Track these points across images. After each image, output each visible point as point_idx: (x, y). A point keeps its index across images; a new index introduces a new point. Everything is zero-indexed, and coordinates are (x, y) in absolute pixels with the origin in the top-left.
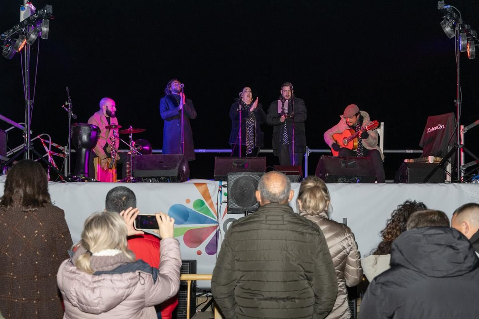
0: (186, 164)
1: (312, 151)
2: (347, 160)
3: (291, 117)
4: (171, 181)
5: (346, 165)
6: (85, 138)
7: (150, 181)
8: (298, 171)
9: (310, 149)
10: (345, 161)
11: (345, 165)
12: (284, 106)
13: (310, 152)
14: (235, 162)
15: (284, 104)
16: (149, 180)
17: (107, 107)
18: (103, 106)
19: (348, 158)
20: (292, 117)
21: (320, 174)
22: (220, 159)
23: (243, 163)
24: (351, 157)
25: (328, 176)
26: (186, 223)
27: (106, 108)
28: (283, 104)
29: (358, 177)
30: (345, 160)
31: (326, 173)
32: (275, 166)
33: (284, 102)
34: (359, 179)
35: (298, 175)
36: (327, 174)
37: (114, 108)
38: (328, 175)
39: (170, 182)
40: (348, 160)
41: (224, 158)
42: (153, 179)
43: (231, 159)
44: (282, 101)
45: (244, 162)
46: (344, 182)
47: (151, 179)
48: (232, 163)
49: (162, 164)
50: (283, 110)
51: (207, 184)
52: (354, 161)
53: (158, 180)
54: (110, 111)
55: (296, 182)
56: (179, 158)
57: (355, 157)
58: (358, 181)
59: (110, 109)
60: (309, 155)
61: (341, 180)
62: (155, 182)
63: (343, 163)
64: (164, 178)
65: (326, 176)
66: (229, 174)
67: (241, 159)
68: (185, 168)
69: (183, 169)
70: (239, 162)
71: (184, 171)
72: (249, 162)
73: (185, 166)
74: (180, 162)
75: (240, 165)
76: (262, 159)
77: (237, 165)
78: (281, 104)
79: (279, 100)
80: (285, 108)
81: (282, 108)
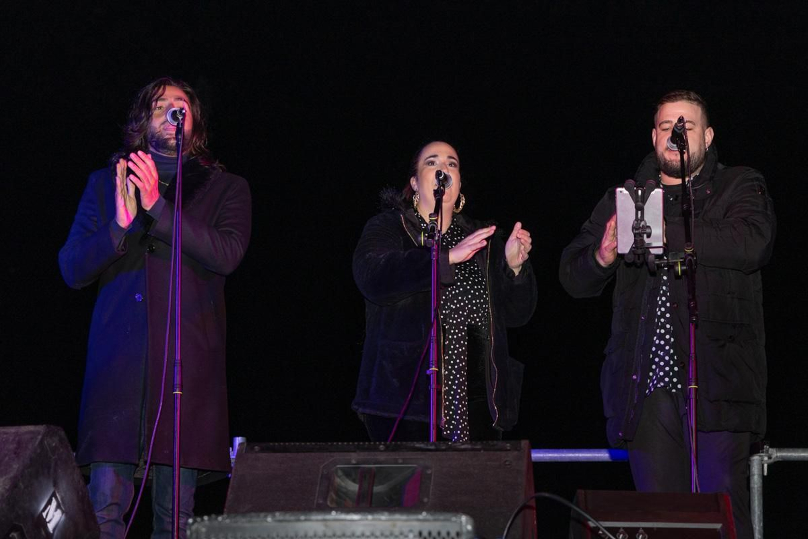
0: (63, 485)
1: (778, 454)
3: (679, 268)
8: (718, 526)
9: (771, 447)
12: (647, 218)
13: (771, 461)
14: (348, 474)
15: (647, 207)
20: (683, 271)
23: (397, 479)
28: (640, 208)
32: (580, 492)
33: (644, 199)
41: (285, 450)
44: (634, 195)
48: (328, 479)
50: (641, 235)
56: (12, 447)
60: (765, 473)
66: (204, 530)
67: (382, 457)
68: (58, 506)
69: (44, 514)
70: (370, 469)
71: (46, 527)
72: (429, 472)
73: (54, 495)
74: (12, 475)
75: (377, 489)
76: (504, 453)
77: (360, 489)
78: (631, 204)
79: (619, 190)
80: (649, 227)
81: (634, 228)
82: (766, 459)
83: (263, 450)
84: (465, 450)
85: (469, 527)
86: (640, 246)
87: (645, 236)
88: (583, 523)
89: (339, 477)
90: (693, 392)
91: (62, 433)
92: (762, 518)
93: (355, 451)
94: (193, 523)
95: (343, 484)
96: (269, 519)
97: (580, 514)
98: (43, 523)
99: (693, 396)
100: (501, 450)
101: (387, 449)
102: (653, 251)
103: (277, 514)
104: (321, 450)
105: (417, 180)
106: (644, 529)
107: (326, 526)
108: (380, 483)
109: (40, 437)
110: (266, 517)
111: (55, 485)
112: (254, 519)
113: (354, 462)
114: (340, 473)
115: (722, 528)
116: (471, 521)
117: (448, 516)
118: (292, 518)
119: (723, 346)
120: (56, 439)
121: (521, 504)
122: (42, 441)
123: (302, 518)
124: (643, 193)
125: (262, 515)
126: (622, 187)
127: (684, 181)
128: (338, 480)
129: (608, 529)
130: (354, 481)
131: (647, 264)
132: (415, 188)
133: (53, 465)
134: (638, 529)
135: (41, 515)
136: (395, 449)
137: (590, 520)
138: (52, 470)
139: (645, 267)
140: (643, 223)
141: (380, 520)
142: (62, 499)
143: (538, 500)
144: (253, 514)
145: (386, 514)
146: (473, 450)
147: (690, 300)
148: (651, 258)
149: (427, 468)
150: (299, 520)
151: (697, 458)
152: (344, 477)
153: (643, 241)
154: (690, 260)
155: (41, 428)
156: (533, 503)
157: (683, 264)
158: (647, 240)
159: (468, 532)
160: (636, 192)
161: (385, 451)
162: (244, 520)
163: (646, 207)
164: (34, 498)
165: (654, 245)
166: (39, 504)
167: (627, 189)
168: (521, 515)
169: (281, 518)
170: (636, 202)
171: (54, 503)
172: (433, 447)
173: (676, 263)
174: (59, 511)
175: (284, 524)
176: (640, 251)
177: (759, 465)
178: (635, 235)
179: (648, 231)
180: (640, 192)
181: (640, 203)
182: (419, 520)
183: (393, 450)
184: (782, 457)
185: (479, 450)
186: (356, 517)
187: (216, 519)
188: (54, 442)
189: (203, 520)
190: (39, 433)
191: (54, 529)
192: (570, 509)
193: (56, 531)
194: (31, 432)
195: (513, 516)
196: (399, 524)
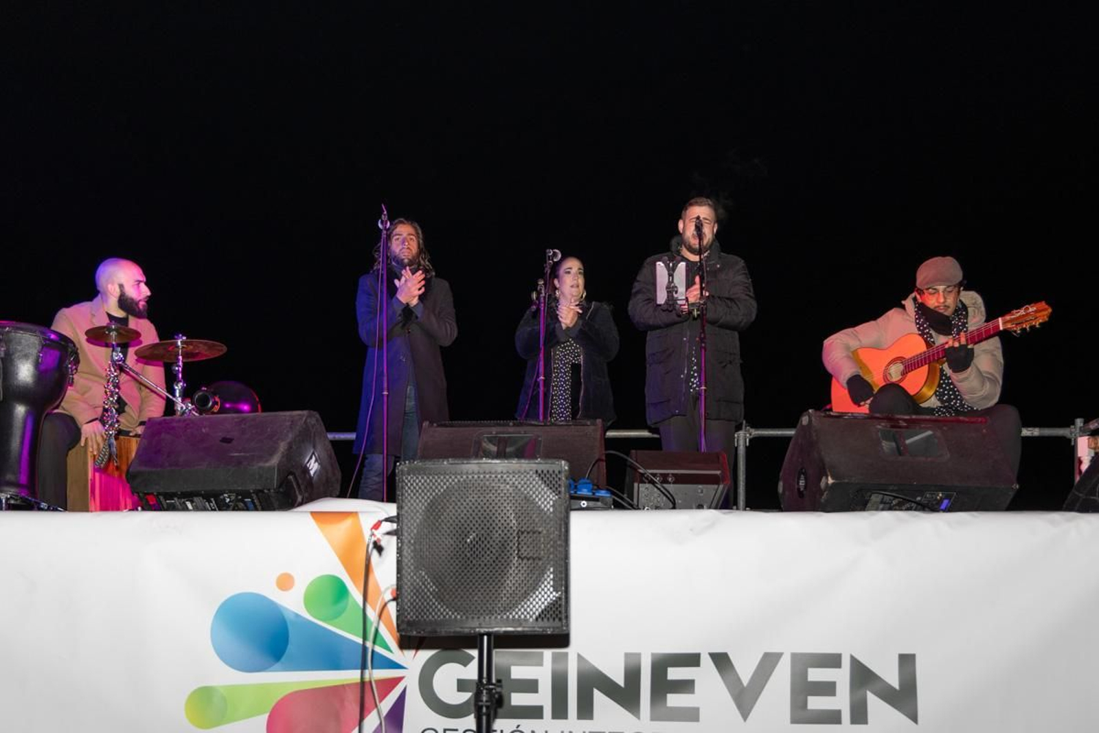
0: (319, 447)
1: (756, 433)
2: (900, 427)
3: (696, 313)
4: (259, 507)
5: (898, 448)
6: (25, 372)
7: (189, 505)
8: (718, 472)
9: (752, 427)
10: (895, 430)
11: (894, 444)
12: (675, 281)
13: (751, 437)
14: (490, 440)
16: (184, 503)
17: (121, 286)
18: (110, 286)
19: (905, 420)
20: (698, 315)
21: (799, 479)
22: (440, 429)
23: (521, 443)
24: (914, 417)
25: (833, 484)
26: (278, 665)
27: (118, 290)
28: (671, 275)
29: (941, 488)
30: (893, 427)
31: (822, 473)
32: (633, 451)
33: (674, 269)
34: (948, 497)
35: (716, 486)
36: (829, 478)
37: (143, 286)
38: (830, 481)
39: (256, 509)
40: (907, 427)
42: (195, 499)
43: (477, 428)
44: (667, 266)
45: (522, 438)
46: (891, 509)
47: (192, 502)
48: (479, 443)
49: (230, 445)
50: (671, 292)
51: (360, 516)
52: (929, 433)
53: (213, 504)
54: (132, 299)
55: (710, 508)
56: (288, 424)
57: (928, 417)
58: (943, 507)
59: (131, 292)
60: (748, 444)
61: (882, 502)
62: (205, 509)
63: (886, 439)
64: (233, 498)
65: (823, 484)
66: (406, 469)
67: (511, 429)
68: (316, 461)
69: (308, 465)
70: (505, 437)
71: (309, 474)
72: (540, 439)
73: (313, 453)
74: (288, 440)
75: (508, 450)
76: (586, 427)
77: (498, 449)
78: (666, 272)
79: (658, 263)
80: (676, 287)
81: (667, 288)
82: (748, 435)
83: (438, 426)
84: (562, 425)
85: (566, 468)
86: (671, 300)
87: (674, 293)
88: (635, 469)
89: (485, 442)
90: (703, 391)
91: (318, 416)
92: (745, 472)
93: (494, 426)
94: (399, 465)
95: (487, 447)
96: (445, 463)
97: (632, 463)
98: (306, 470)
99: (703, 394)
100: (583, 425)
101: (514, 425)
102: (679, 302)
103: (450, 459)
104: (474, 425)
105: (559, 281)
106: (673, 474)
107: (480, 467)
108: (510, 446)
109: (304, 419)
110: (443, 461)
111: (314, 447)
112: (436, 463)
113: (494, 433)
114: (486, 440)
115: (720, 474)
116: (567, 464)
117: (554, 461)
118: (459, 462)
119: (724, 367)
120: (314, 419)
121: (597, 458)
122: (306, 420)
123: (465, 462)
124: (673, 264)
125: (441, 460)
126: (660, 261)
127: (700, 257)
128: (484, 444)
129: (652, 474)
130: (494, 445)
131: (675, 310)
132: (558, 286)
133: (312, 435)
134: (668, 474)
135: (306, 466)
136: (521, 425)
137: (640, 469)
138: (312, 439)
139: (674, 312)
140: (673, 285)
141: (512, 463)
142: (318, 455)
143: (607, 455)
144: (436, 460)
145: (516, 459)
146: (566, 425)
147: (701, 333)
148: (677, 306)
149: (539, 436)
150: (463, 463)
151: (705, 433)
152: (488, 442)
153: (673, 296)
154: (702, 308)
155: (305, 412)
156: (604, 458)
157: (698, 310)
158: (675, 296)
159: (566, 471)
160: (669, 264)
161: (513, 426)
162: (430, 463)
163: (675, 274)
164: (301, 455)
165: (680, 298)
166: (306, 457)
167: (663, 263)
168: (596, 465)
169: (453, 462)
170: (668, 270)
171: (314, 458)
172: (543, 424)
173: (693, 310)
174: (317, 464)
175: (454, 466)
176: (671, 303)
177: (743, 438)
178: (668, 292)
179: (676, 289)
180: (671, 265)
181: (671, 272)
182: (536, 463)
183: (518, 426)
184: (758, 434)
185: (570, 425)
186: (498, 461)
187: (413, 462)
188: (313, 421)
189: (405, 463)
190: (303, 415)
191: (314, 475)
192: (626, 460)
193: (315, 476)
194: (300, 415)
195: (591, 466)
196: (524, 465)
